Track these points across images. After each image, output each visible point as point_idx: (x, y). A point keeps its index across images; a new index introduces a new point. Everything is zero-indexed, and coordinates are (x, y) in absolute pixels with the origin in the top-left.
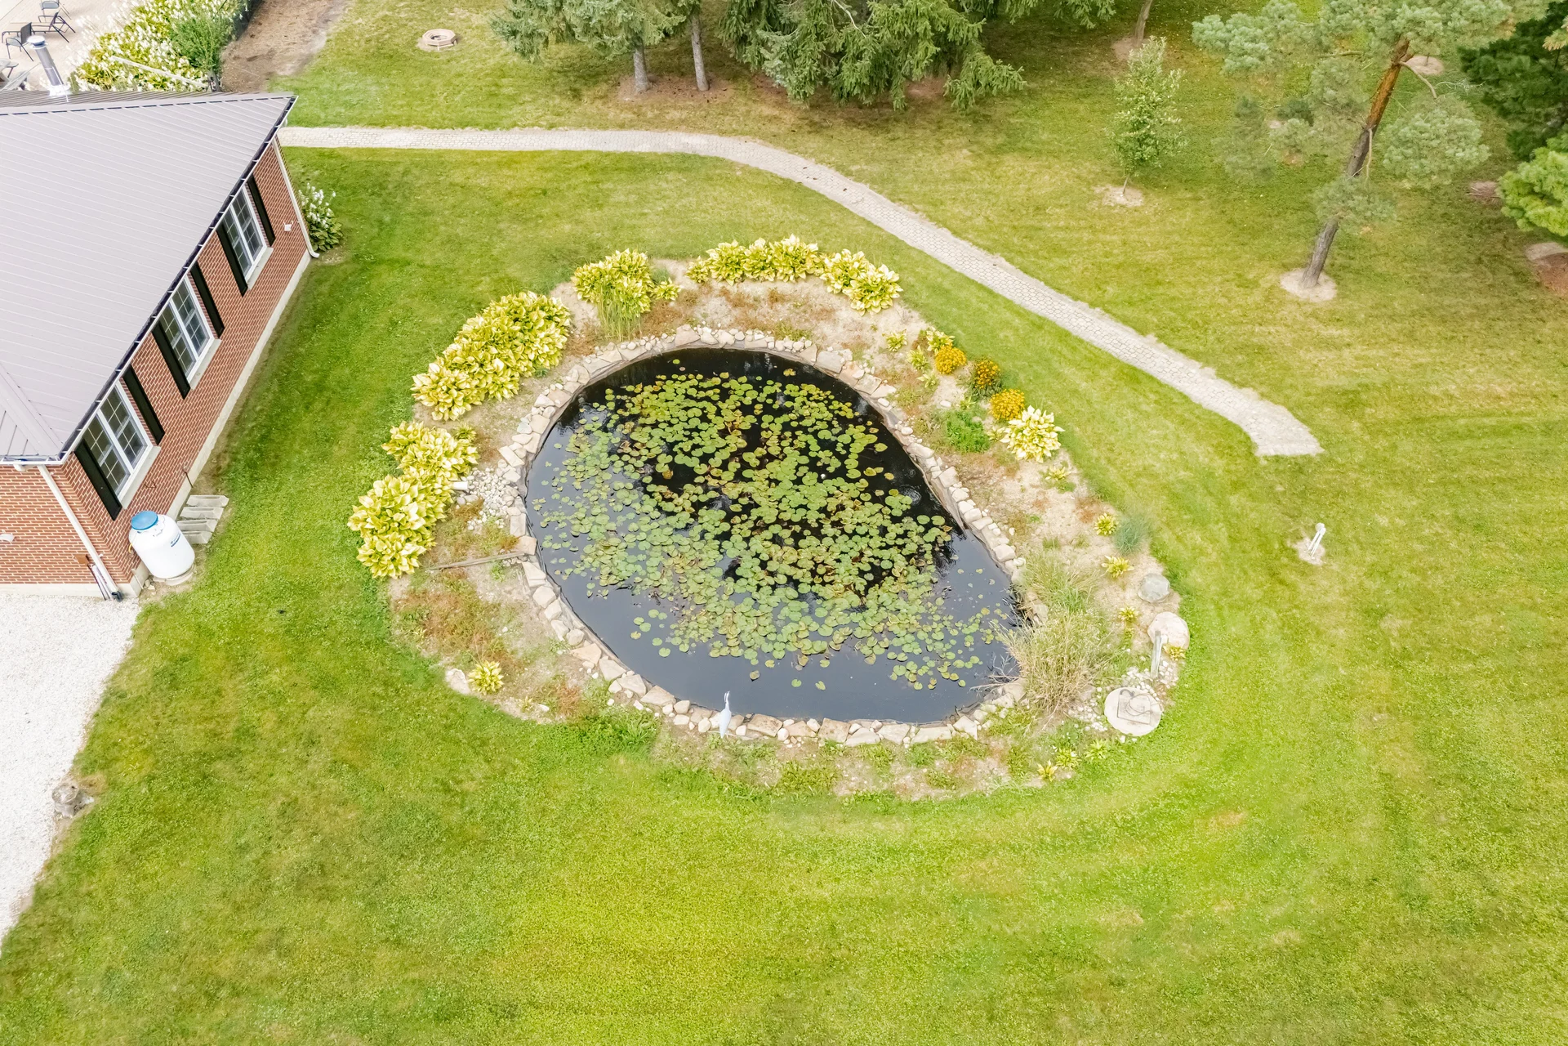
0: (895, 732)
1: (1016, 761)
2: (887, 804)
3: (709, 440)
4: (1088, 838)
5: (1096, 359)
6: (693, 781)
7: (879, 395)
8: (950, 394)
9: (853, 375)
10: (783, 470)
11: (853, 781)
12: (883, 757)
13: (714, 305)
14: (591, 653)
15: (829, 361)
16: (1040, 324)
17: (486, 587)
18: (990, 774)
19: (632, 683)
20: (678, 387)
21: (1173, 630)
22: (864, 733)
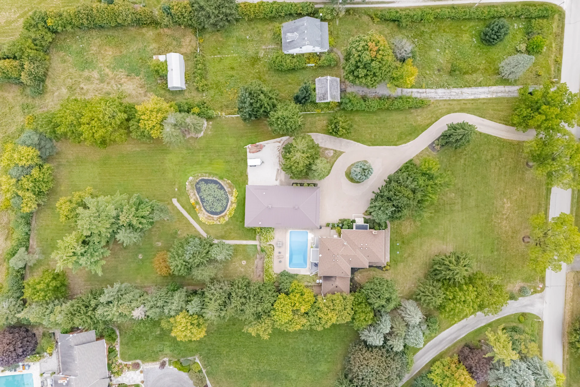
0: (204, 178)
1: (198, 176)
2: (206, 173)
3: (216, 204)
4: (195, 171)
5: (186, 209)
6: (216, 175)
7: (203, 209)
8: (197, 207)
9: (204, 211)
10: (211, 201)
11: (207, 175)
12: (205, 176)
13: (215, 219)
14: (223, 184)
15: (206, 213)
16: (189, 214)
17: (230, 190)
18: (200, 175)
19: (220, 182)
20: (218, 211)
21: (187, 183)
22: (206, 178)
